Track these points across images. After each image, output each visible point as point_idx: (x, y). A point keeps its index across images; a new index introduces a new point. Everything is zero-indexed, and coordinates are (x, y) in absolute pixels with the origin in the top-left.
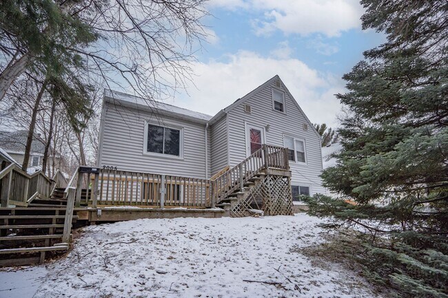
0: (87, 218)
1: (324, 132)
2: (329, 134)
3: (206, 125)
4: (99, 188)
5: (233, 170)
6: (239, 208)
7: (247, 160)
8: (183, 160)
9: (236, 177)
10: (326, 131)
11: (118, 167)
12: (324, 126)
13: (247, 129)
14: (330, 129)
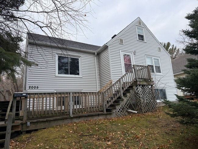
0: (20, 129)
1: (169, 48)
2: (173, 48)
3: (95, 54)
4: (28, 106)
5: (115, 84)
6: (121, 109)
7: (123, 76)
8: (82, 78)
9: (117, 86)
10: (171, 47)
11: (39, 86)
12: (169, 44)
13: (122, 54)
14: (173, 46)
